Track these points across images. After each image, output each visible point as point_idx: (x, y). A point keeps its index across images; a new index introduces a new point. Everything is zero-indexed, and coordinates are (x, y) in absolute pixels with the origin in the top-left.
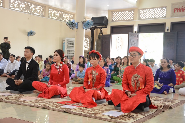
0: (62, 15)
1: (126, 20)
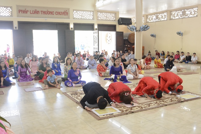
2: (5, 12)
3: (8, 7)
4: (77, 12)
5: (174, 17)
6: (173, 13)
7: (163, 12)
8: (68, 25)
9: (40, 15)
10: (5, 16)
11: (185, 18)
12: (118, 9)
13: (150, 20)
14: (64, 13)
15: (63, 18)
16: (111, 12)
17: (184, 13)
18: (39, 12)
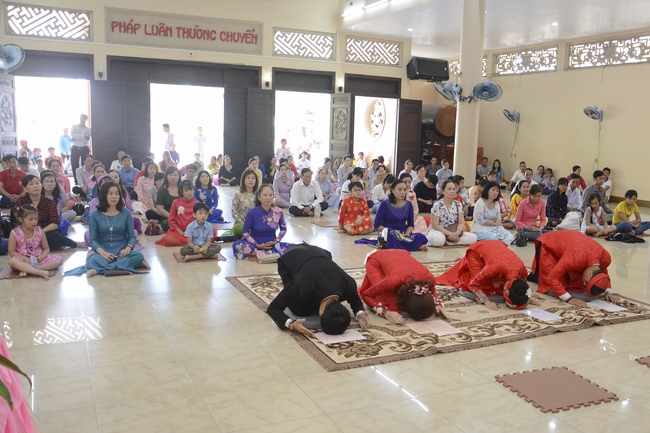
2: (71, 27)
3: (80, 13)
4: (284, 35)
5: (580, 63)
6: (577, 49)
7: (545, 46)
8: (256, 72)
9: (174, 38)
10: (70, 38)
11: (611, 65)
12: (410, 30)
13: (503, 68)
14: (246, 36)
15: (241, 51)
16: (386, 40)
17: (610, 52)
18: (170, 29)
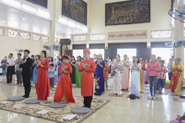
0: (42, 37)
1: (82, 41)
2: (101, 38)
3: (103, 34)
4: (155, 32)
8: (145, 44)
9: (123, 37)
10: (101, 40)
14: (142, 34)
15: (141, 38)
18: (123, 35)
